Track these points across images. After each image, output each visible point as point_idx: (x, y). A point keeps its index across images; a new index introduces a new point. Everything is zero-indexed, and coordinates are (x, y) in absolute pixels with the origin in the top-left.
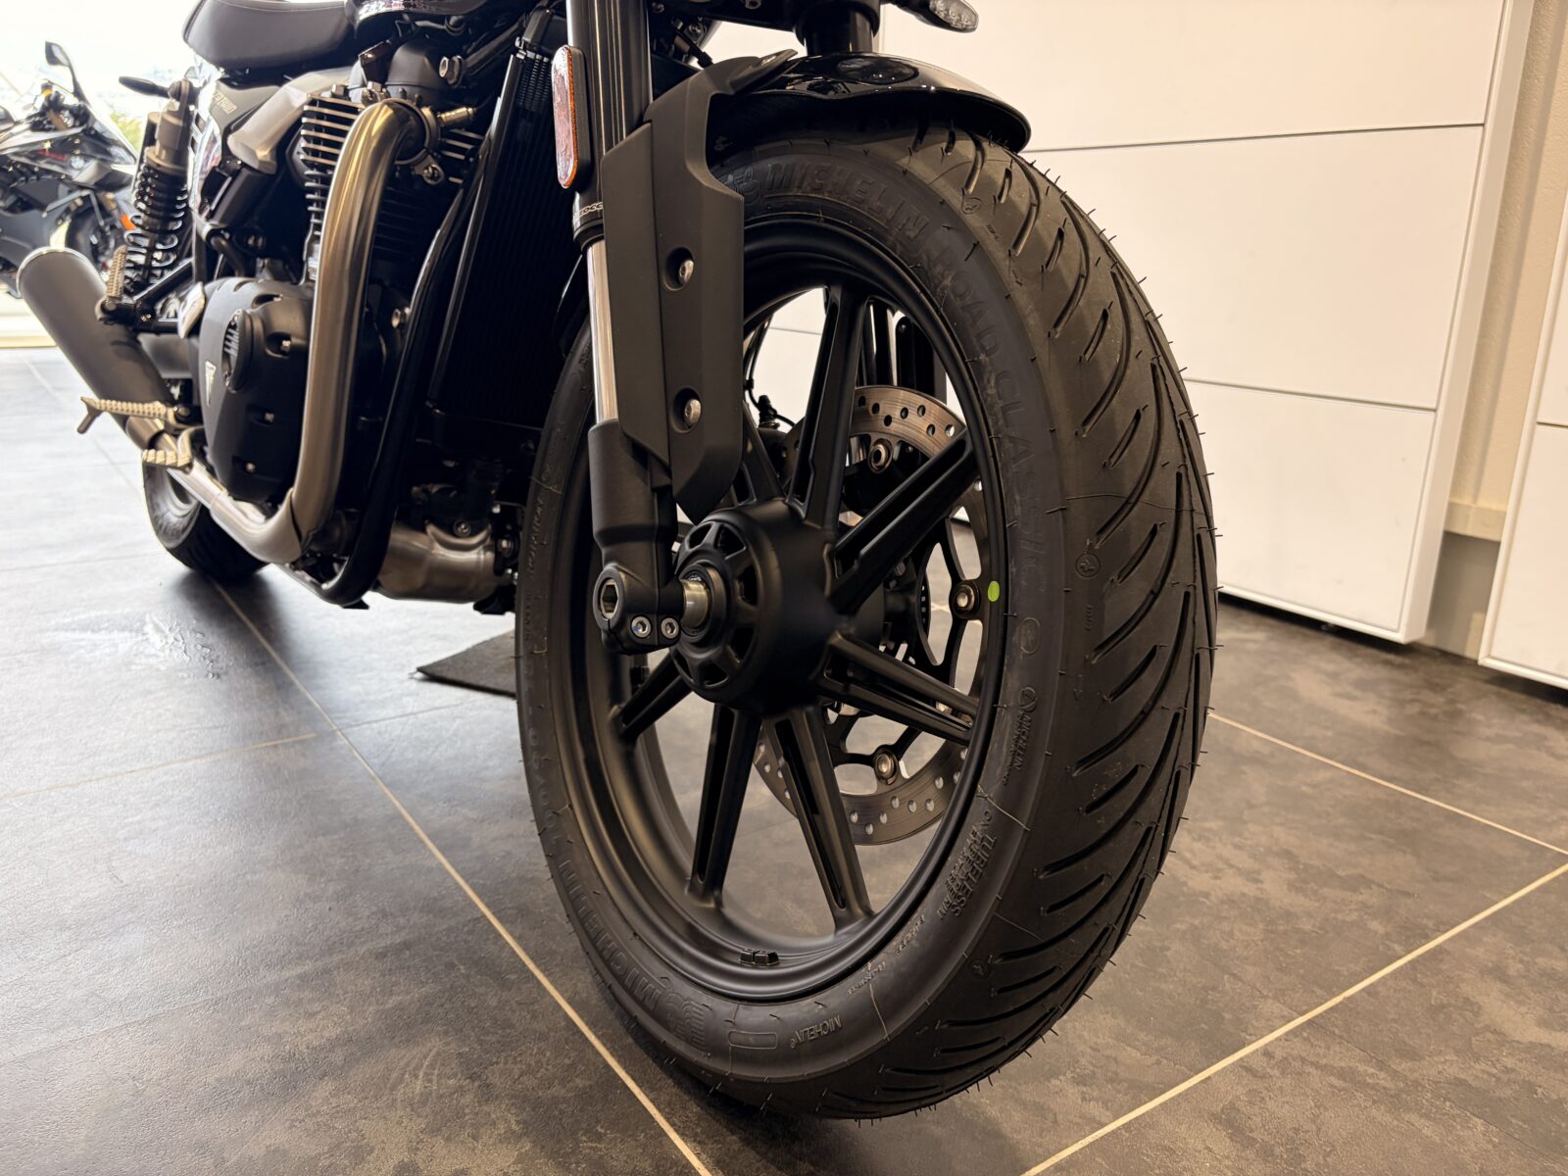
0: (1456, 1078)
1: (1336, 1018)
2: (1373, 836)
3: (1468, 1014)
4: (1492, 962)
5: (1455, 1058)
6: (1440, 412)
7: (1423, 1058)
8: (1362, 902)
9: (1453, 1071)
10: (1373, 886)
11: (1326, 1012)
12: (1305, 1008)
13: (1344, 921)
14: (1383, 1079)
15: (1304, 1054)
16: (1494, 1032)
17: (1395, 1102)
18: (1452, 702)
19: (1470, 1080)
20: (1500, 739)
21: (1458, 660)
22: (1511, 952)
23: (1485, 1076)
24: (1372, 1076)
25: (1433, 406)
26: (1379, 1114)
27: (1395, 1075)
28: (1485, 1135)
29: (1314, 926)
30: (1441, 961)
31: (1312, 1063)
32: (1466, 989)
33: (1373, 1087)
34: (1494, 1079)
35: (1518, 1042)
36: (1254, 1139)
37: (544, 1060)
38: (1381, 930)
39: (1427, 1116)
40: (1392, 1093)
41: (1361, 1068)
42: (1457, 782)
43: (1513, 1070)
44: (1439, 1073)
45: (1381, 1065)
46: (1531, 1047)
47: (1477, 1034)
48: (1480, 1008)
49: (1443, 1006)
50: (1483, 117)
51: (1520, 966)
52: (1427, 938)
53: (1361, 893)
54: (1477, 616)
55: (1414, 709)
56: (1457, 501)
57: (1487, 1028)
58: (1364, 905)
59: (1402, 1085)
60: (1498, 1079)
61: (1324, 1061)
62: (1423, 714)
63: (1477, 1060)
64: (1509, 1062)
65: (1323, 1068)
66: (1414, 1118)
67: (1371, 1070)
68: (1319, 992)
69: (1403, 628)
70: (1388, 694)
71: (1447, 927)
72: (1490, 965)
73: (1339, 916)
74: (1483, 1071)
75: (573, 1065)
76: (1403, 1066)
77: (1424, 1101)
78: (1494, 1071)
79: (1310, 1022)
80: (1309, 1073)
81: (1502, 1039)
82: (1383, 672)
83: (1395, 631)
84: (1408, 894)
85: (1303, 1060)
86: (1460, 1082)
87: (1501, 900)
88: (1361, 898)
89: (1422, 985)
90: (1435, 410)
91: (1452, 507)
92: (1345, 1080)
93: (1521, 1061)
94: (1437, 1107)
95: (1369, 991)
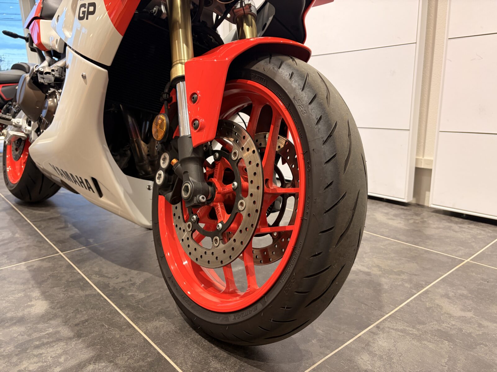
0: (438, 329)
1: (398, 314)
2: (404, 259)
3: (439, 309)
4: (444, 293)
5: (437, 323)
6: (411, 130)
7: (426, 324)
8: (402, 279)
9: (436, 327)
10: (405, 274)
11: (395, 312)
12: (388, 312)
13: (397, 285)
14: (415, 332)
15: (389, 326)
16: (448, 314)
17: (419, 338)
18: (422, 218)
19: (442, 329)
20: (438, 228)
21: (422, 206)
22: (450, 289)
23: (446, 328)
24: (411, 331)
25: (408, 129)
26: (415, 342)
27: (418, 330)
28: (448, 346)
29: (388, 287)
30: (428, 294)
31: (392, 329)
32: (437, 302)
33: (412, 334)
34: (449, 328)
35: (455, 316)
36: (376, 354)
37: (136, 353)
38: (409, 286)
39: (430, 342)
40: (418, 335)
41: (407, 328)
42: (427, 241)
43: (455, 325)
44: (432, 328)
45: (414, 327)
46: (459, 318)
47: (442, 315)
48: (442, 307)
49: (431, 307)
50: (415, 40)
51: (453, 293)
52: (423, 287)
53: (402, 276)
54: (427, 193)
55: (411, 221)
56: (418, 157)
57: (445, 313)
58: (403, 280)
59: (421, 332)
60: (451, 328)
61: (396, 328)
62: (414, 222)
63: (443, 323)
64: (453, 323)
65: (396, 330)
66: (425, 342)
67: (411, 329)
68: (392, 306)
69: (406, 198)
70: (404, 217)
71: (429, 284)
72: (443, 294)
73: (396, 283)
74: (446, 326)
75: (147, 354)
76: (421, 327)
77: (428, 337)
78: (449, 326)
79: (390, 316)
80: (391, 332)
81: (451, 316)
82: (402, 211)
83: (404, 199)
84: (416, 275)
85: (389, 327)
86: (438, 330)
87: (444, 275)
88: (402, 277)
89: (423, 301)
91: (417, 159)
92: (403, 333)
93: (457, 322)
94: (433, 338)
95: (408, 305)
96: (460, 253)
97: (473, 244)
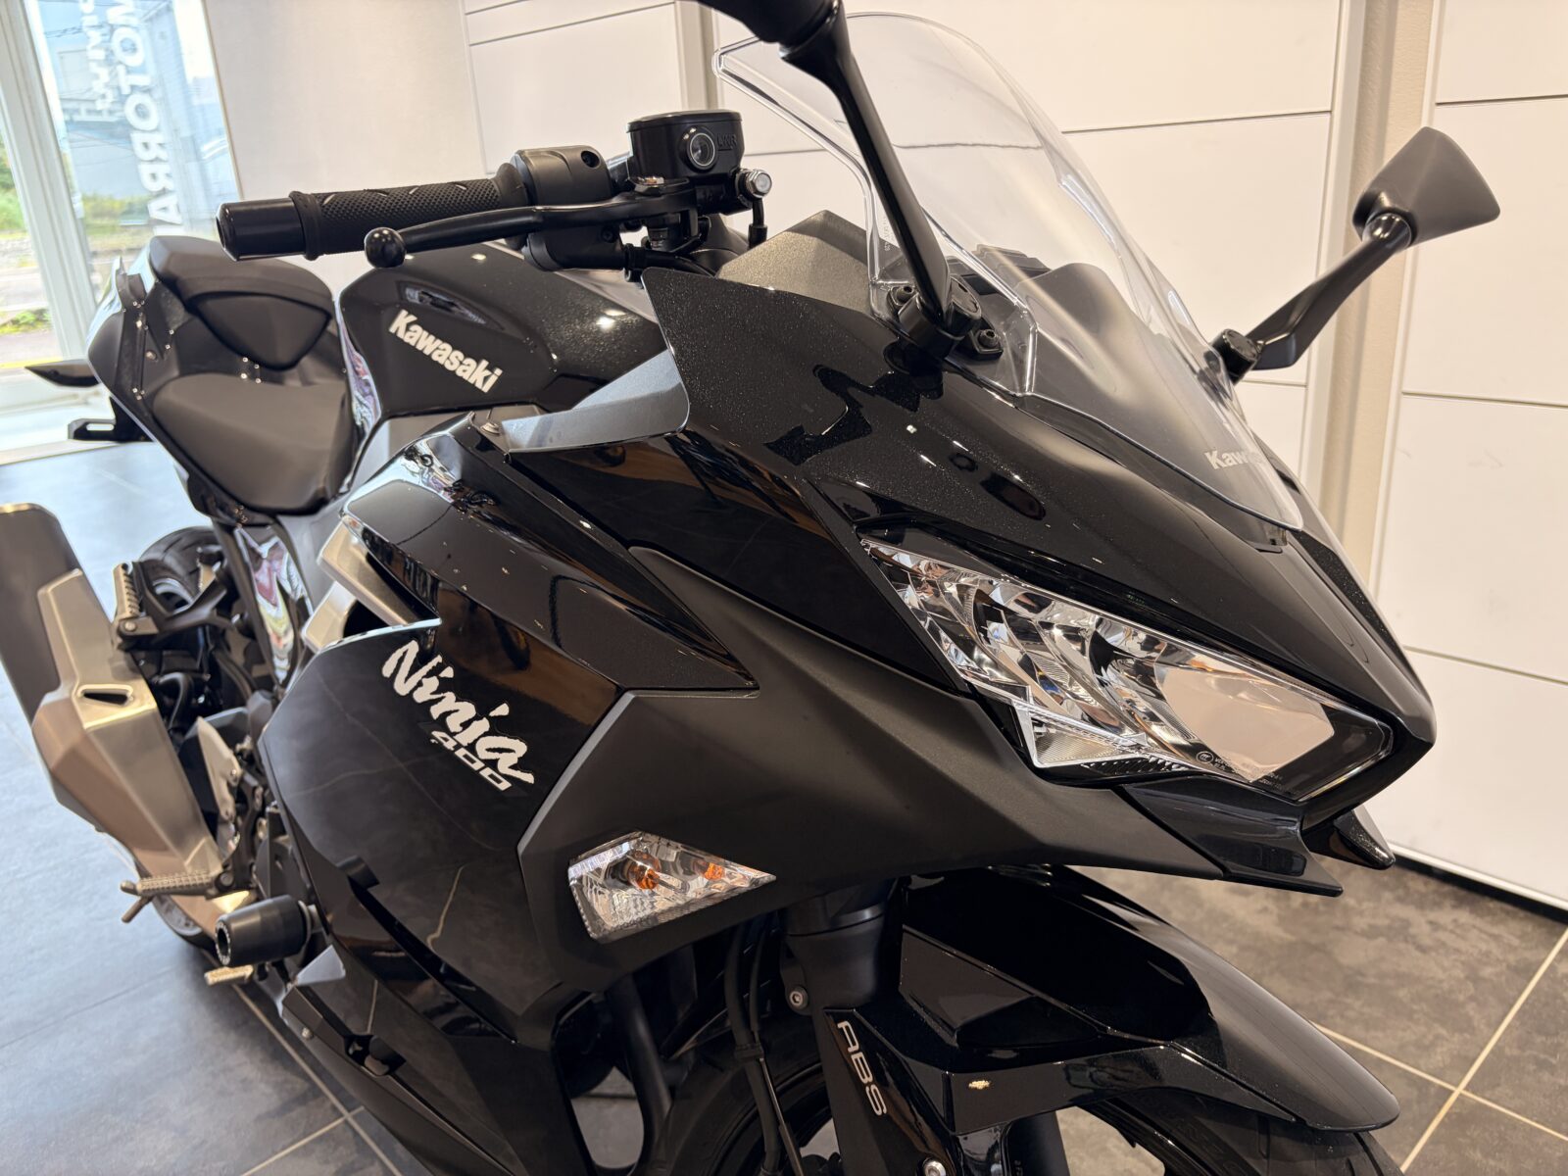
96: (1439, 1056)
97: (1471, 1009)
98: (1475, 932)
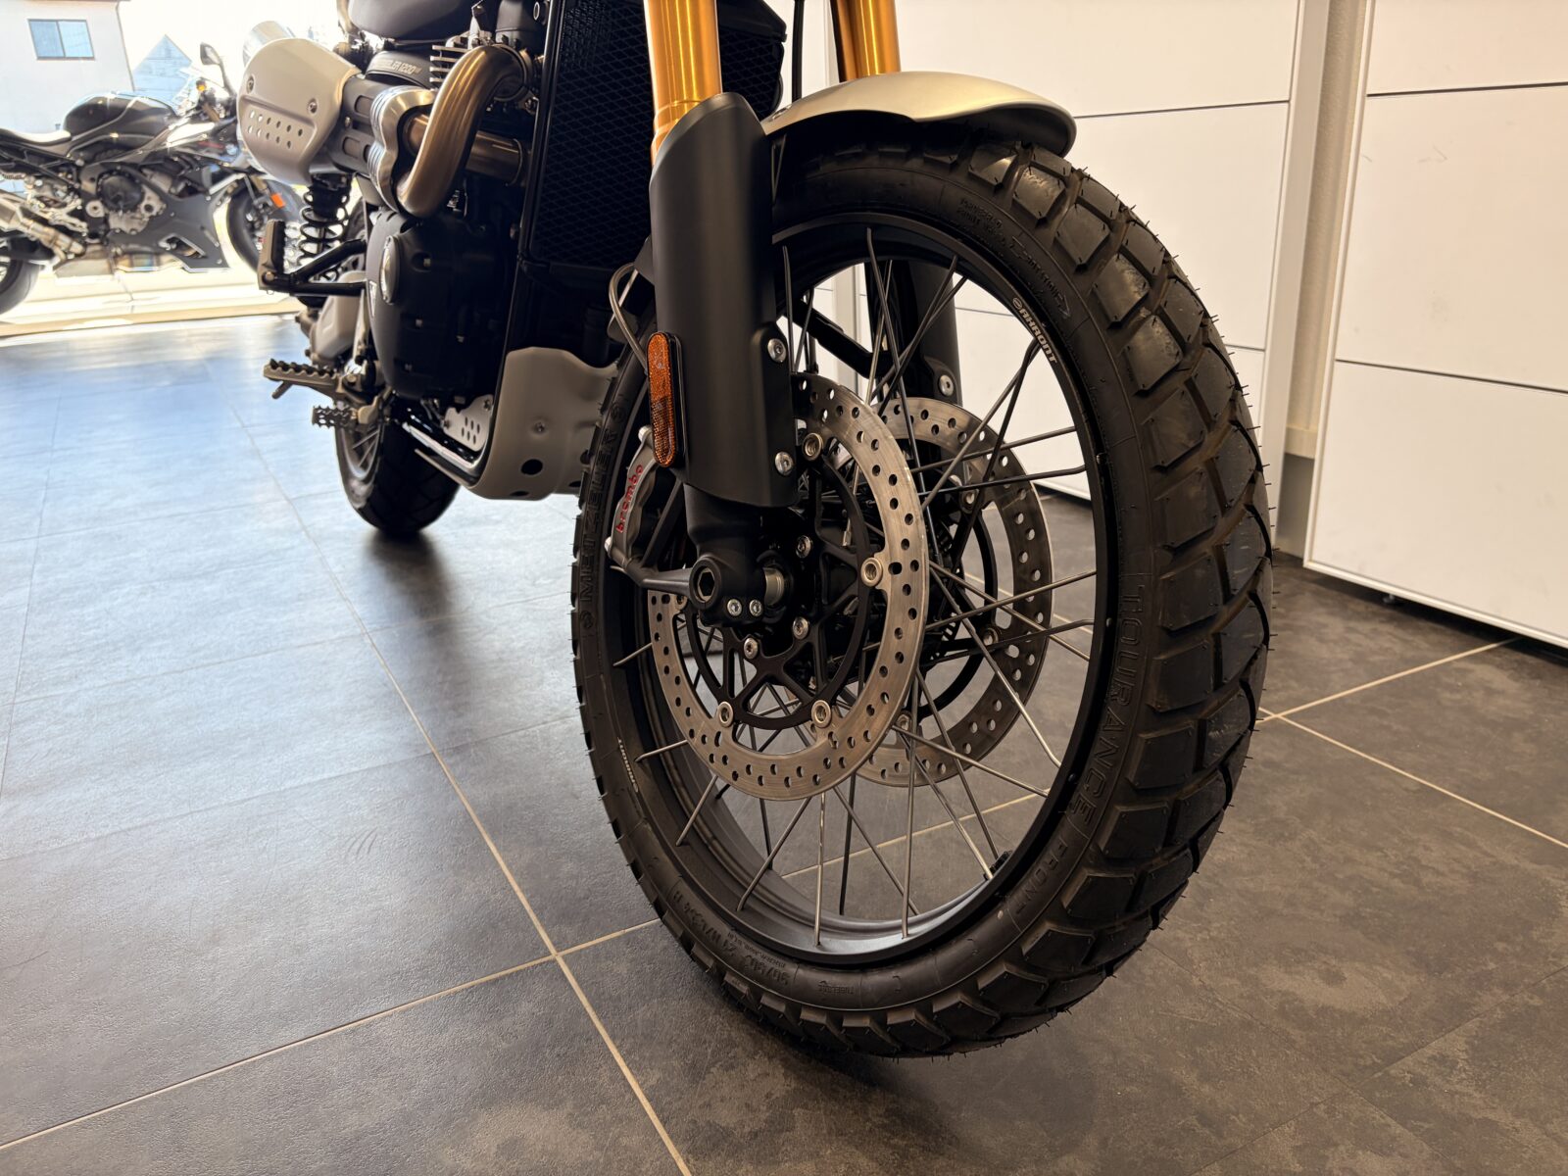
6: (1268, 351)
25: (1262, 347)
50: (1288, 93)
56: (1290, 426)
90: (1264, 350)
91: (1289, 433)
98: (1389, 637)
